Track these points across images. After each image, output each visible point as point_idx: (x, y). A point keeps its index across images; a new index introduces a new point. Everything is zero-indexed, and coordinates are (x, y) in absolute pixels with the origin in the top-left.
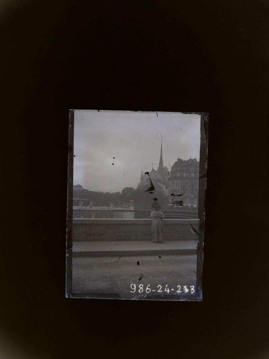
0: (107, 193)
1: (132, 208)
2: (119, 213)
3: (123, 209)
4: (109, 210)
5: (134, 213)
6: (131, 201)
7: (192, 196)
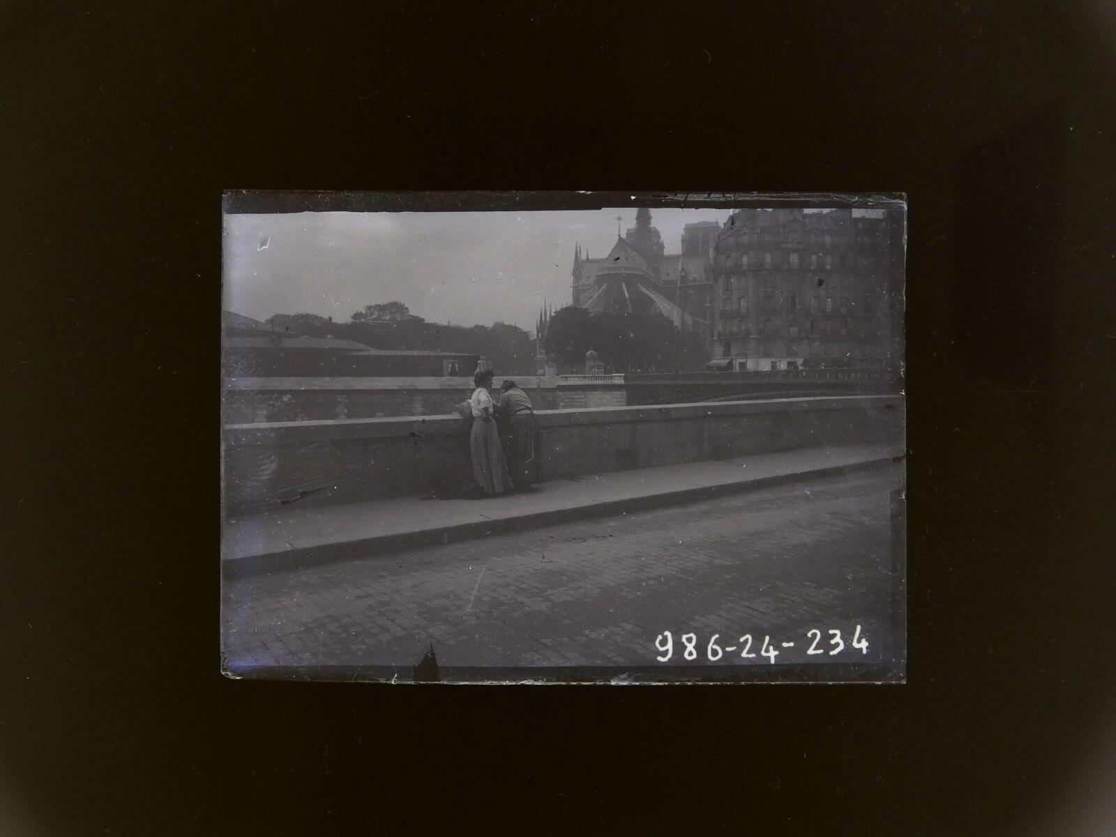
0: (500, 327)
1: (618, 379)
2: (576, 397)
3: (587, 382)
4: (542, 386)
5: (625, 393)
6: (589, 353)
7: (791, 331)
